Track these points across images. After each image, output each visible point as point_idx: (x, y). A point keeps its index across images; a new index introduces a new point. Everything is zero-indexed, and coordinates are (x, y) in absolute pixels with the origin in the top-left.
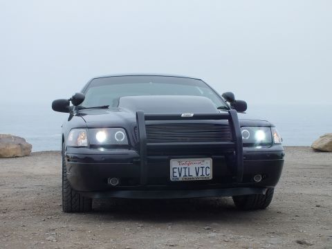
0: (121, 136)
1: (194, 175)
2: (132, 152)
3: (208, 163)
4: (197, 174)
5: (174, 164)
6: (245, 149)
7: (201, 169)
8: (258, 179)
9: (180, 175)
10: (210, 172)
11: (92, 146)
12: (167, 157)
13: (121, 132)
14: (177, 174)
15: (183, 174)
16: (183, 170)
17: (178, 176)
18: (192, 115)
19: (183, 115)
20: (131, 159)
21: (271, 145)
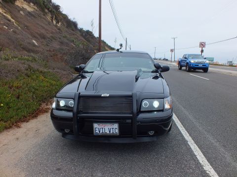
0: (72, 104)
1: (108, 132)
3: (116, 126)
4: (110, 132)
5: (96, 126)
7: (112, 129)
8: (152, 133)
9: (100, 132)
10: (117, 131)
11: (58, 109)
13: (72, 102)
14: (98, 131)
15: (101, 132)
16: (101, 129)
17: (98, 132)
18: (108, 95)
19: (102, 95)
21: (162, 111)
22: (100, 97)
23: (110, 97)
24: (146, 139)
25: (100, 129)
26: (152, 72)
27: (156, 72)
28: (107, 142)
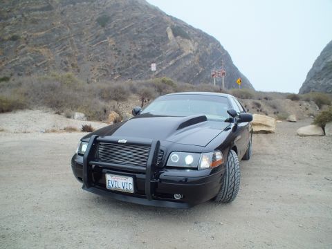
3: (130, 180)
7: (126, 184)
8: (178, 197)
9: (112, 186)
10: (132, 187)
14: (110, 185)
16: (114, 182)
18: (125, 142)
19: (119, 141)
21: (195, 169)
22: (117, 143)
23: (127, 144)
26: (226, 121)
27: (230, 121)
28: (123, 200)
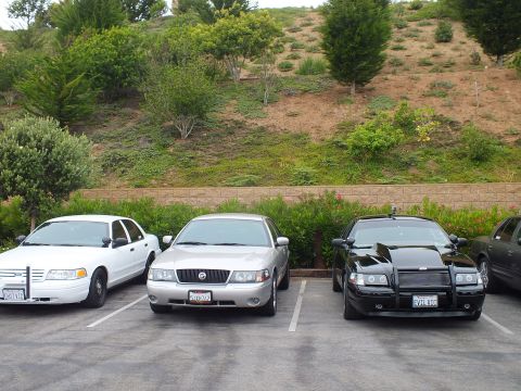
0: (383, 280)
1: (427, 304)
2: (390, 290)
3: (435, 298)
4: (429, 304)
5: (415, 298)
6: (458, 289)
8: (467, 307)
10: (436, 303)
11: (367, 286)
12: (409, 294)
13: (383, 277)
17: (417, 305)
18: (426, 268)
19: (420, 269)
20: (389, 295)
21: (476, 285)
22: (417, 270)
23: (428, 270)
24: (460, 314)
25: (420, 301)
